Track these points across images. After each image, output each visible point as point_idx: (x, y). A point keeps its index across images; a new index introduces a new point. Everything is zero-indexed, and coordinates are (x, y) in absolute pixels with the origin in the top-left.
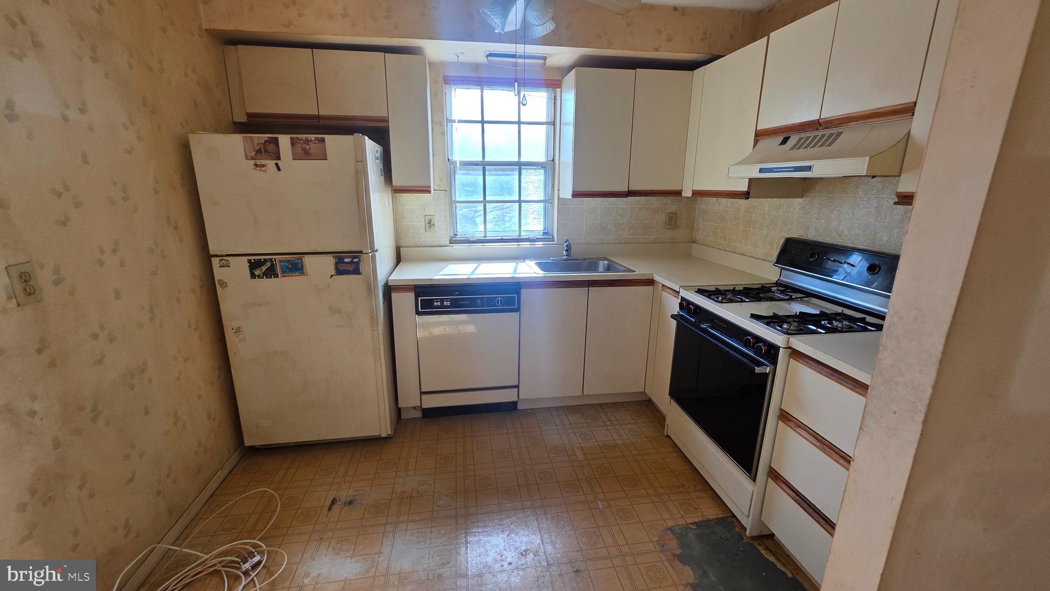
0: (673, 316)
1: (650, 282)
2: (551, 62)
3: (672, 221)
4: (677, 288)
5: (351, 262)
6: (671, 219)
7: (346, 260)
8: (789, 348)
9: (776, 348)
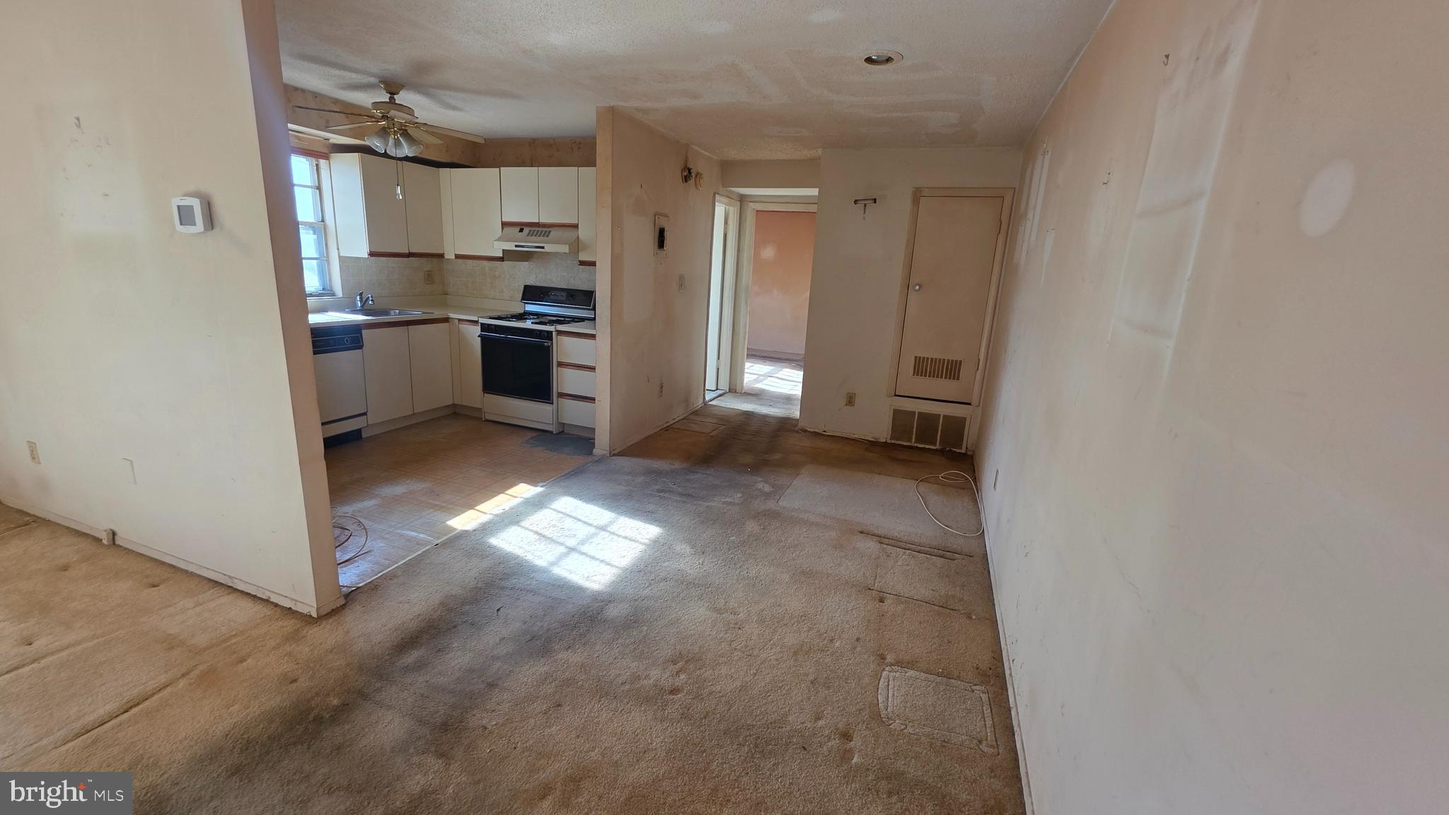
0: (478, 336)
1: (446, 320)
2: (331, 141)
3: (429, 278)
4: (475, 318)
6: (429, 275)
8: (557, 331)
9: (551, 333)
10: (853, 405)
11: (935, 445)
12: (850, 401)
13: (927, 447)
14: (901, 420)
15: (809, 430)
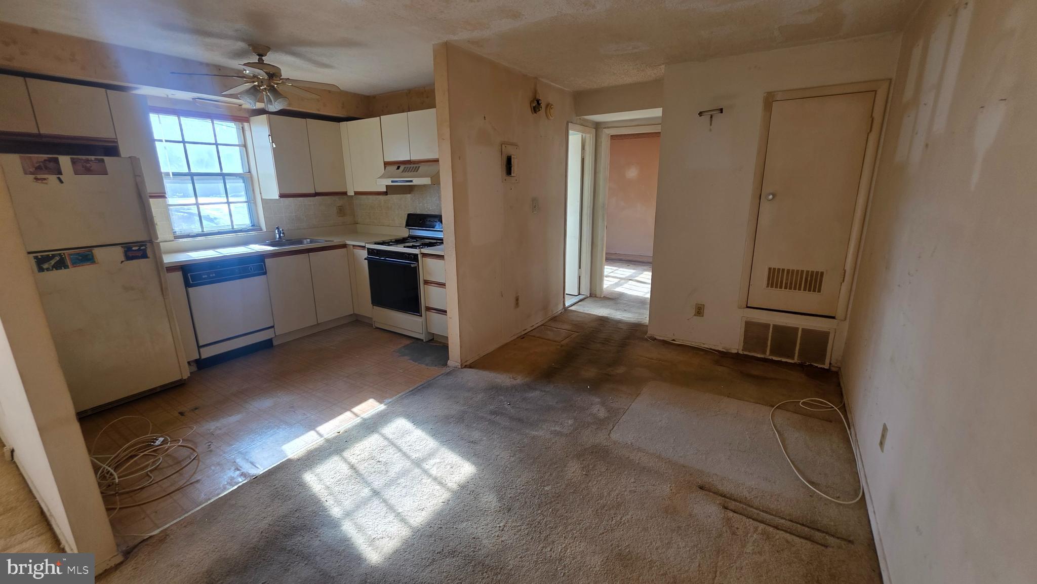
0: (365, 259)
1: (344, 246)
3: (341, 211)
4: (363, 244)
5: (139, 250)
6: (340, 210)
7: (134, 248)
8: (422, 253)
9: (417, 255)
10: (703, 316)
11: (793, 359)
12: (699, 311)
13: (784, 360)
14: (753, 332)
15: (657, 338)
